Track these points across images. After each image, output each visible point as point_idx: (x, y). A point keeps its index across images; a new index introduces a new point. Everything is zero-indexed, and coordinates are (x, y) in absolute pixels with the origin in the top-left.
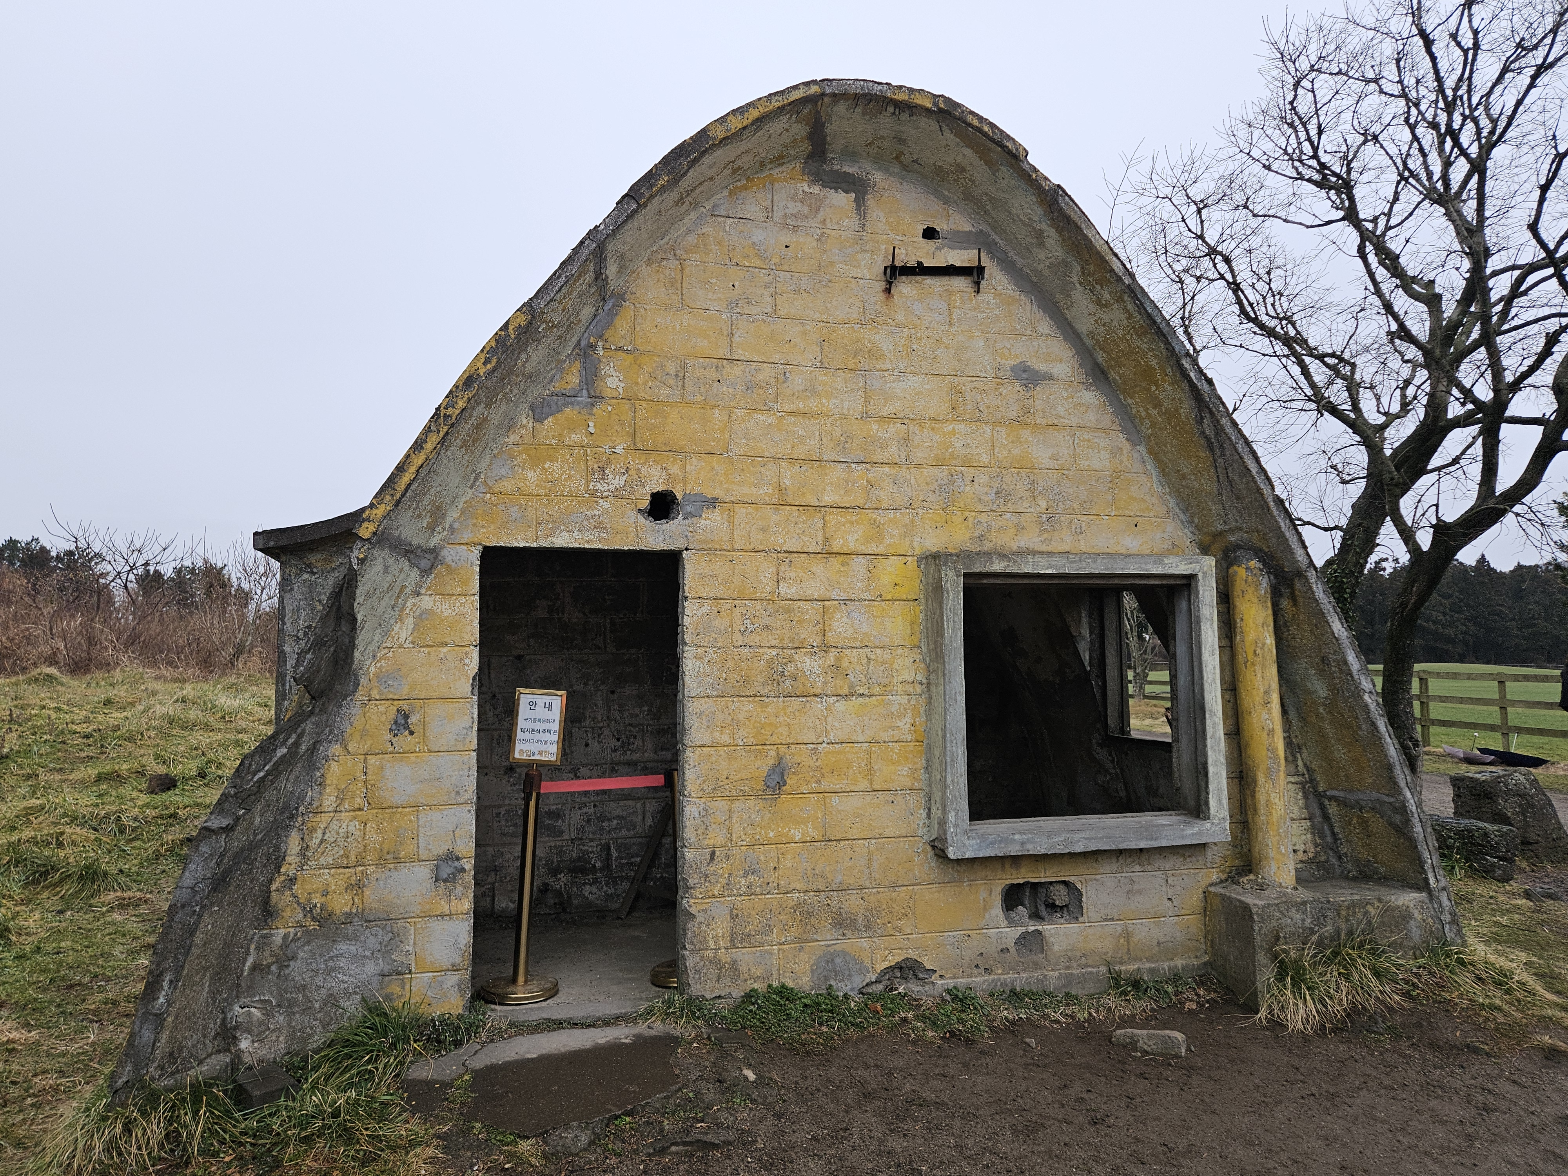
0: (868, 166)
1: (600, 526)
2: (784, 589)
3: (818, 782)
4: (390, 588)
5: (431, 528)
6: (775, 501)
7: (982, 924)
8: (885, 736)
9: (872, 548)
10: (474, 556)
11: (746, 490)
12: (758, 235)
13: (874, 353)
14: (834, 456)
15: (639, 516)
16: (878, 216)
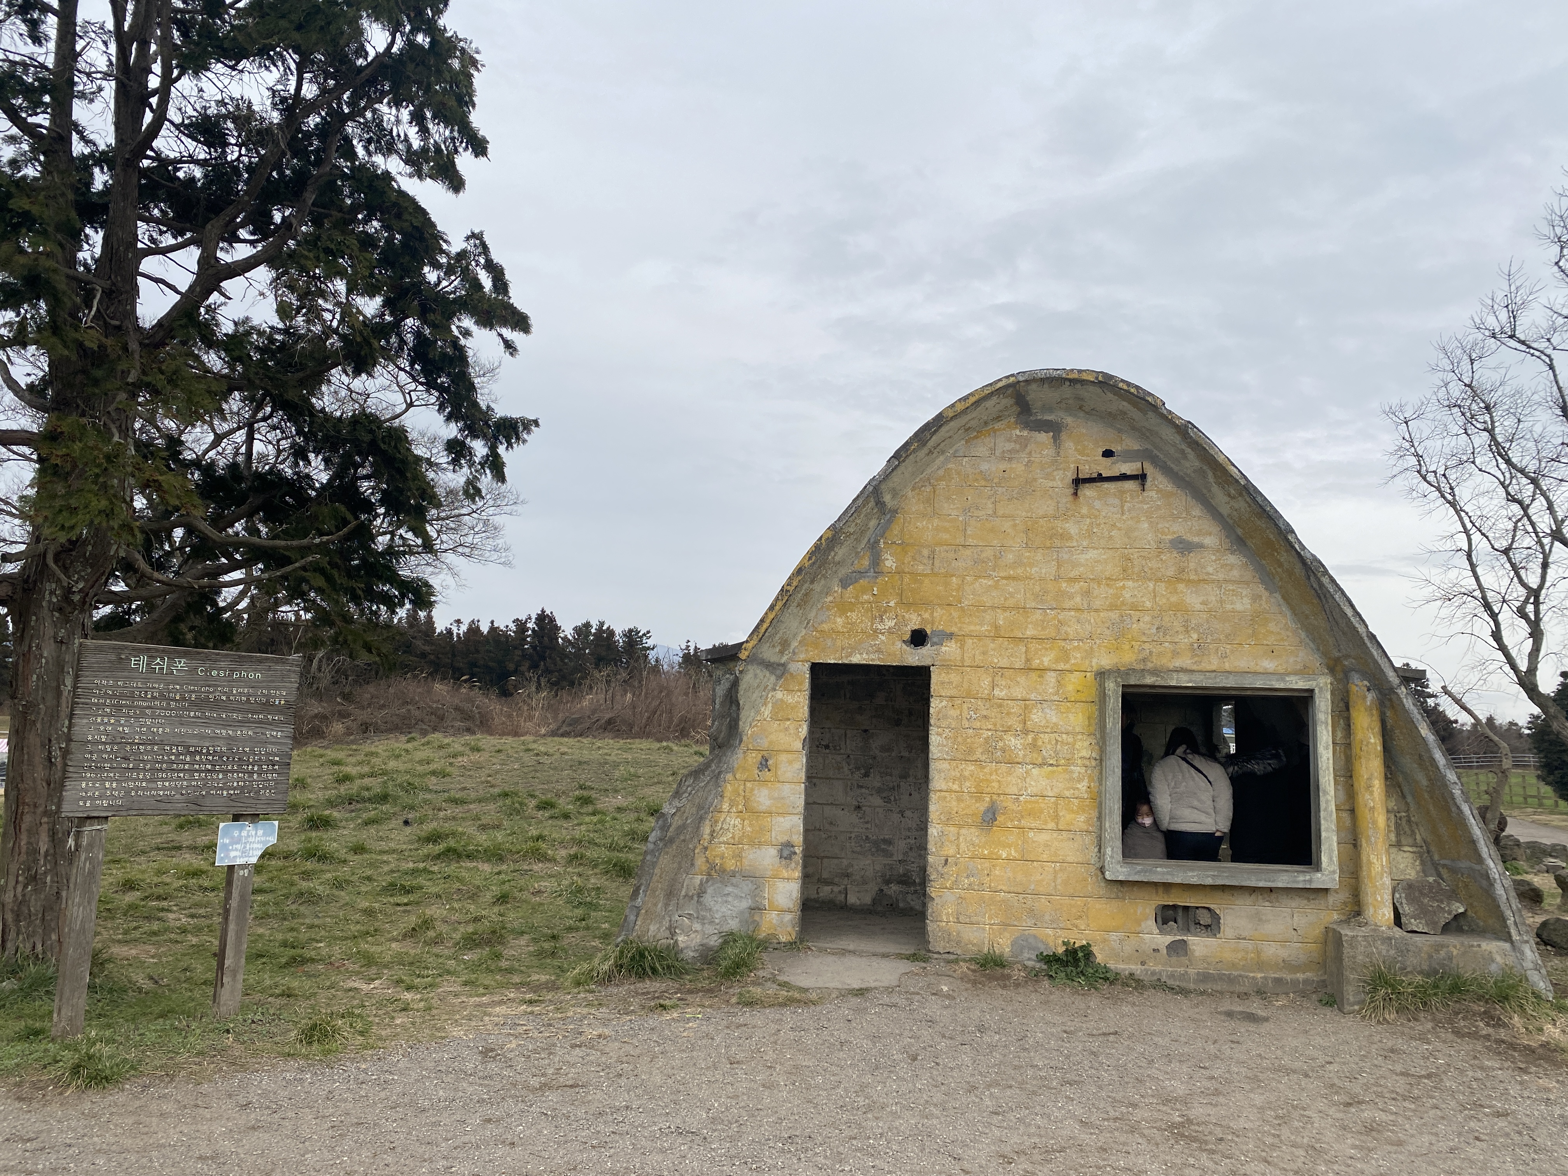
0: (1061, 414)
1: (879, 651)
2: (997, 692)
3: (1019, 821)
4: (758, 686)
5: (782, 652)
6: (992, 635)
7: (1138, 929)
8: (1067, 794)
9: (1061, 666)
10: (806, 668)
11: (972, 628)
12: (984, 466)
13: (1065, 536)
14: (1033, 605)
15: (904, 646)
16: (1069, 445)
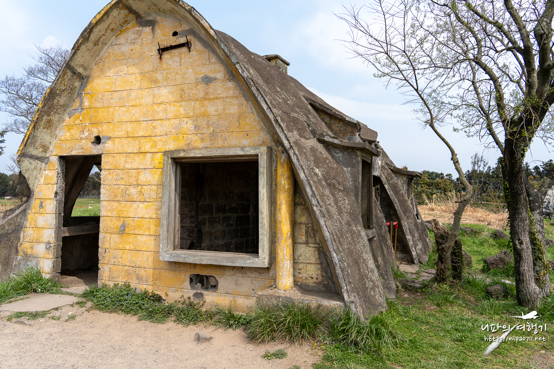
0: (154, 15)
1: (82, 148)
2: (127, 166)
3: (134, 230)
4: (35, 168)
5: (45, 152)
6: (126, 136)
7: (182, 287)
8: (154, 216)
9: (153, 150)
10: (57, 159)
11: (118, 133)
12: (124, 49)
13: (156, 81)
14: (143, 119)
15: (92, 144)
16: (158, 31)
